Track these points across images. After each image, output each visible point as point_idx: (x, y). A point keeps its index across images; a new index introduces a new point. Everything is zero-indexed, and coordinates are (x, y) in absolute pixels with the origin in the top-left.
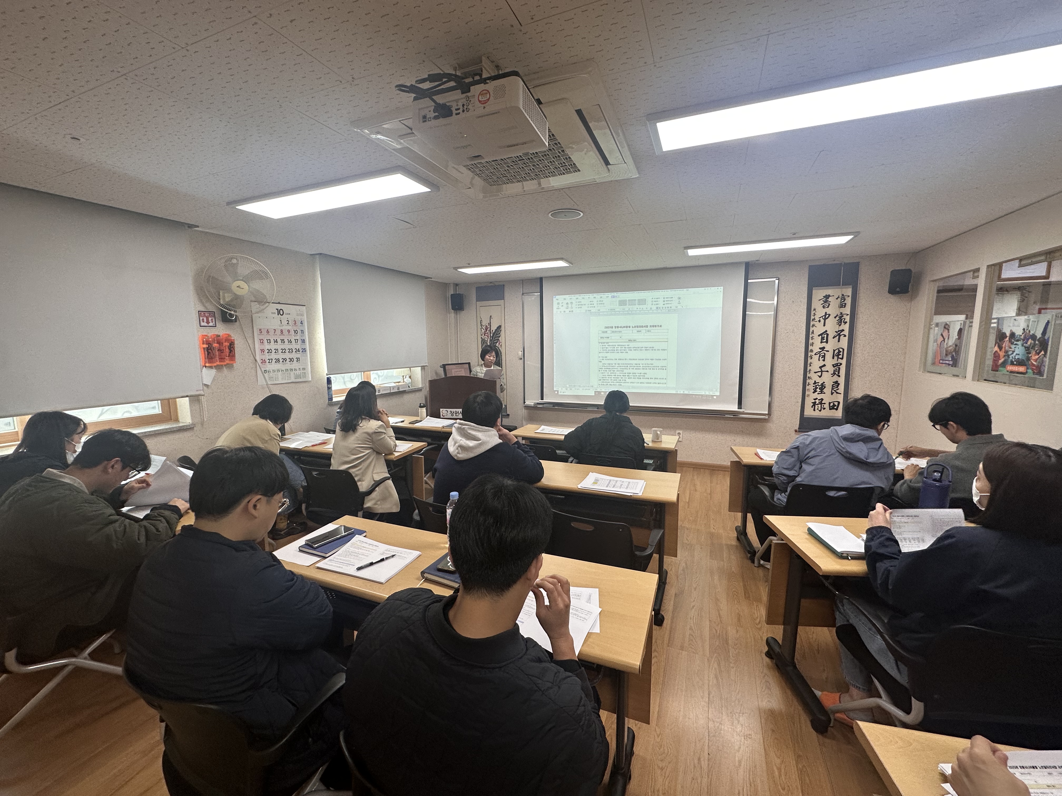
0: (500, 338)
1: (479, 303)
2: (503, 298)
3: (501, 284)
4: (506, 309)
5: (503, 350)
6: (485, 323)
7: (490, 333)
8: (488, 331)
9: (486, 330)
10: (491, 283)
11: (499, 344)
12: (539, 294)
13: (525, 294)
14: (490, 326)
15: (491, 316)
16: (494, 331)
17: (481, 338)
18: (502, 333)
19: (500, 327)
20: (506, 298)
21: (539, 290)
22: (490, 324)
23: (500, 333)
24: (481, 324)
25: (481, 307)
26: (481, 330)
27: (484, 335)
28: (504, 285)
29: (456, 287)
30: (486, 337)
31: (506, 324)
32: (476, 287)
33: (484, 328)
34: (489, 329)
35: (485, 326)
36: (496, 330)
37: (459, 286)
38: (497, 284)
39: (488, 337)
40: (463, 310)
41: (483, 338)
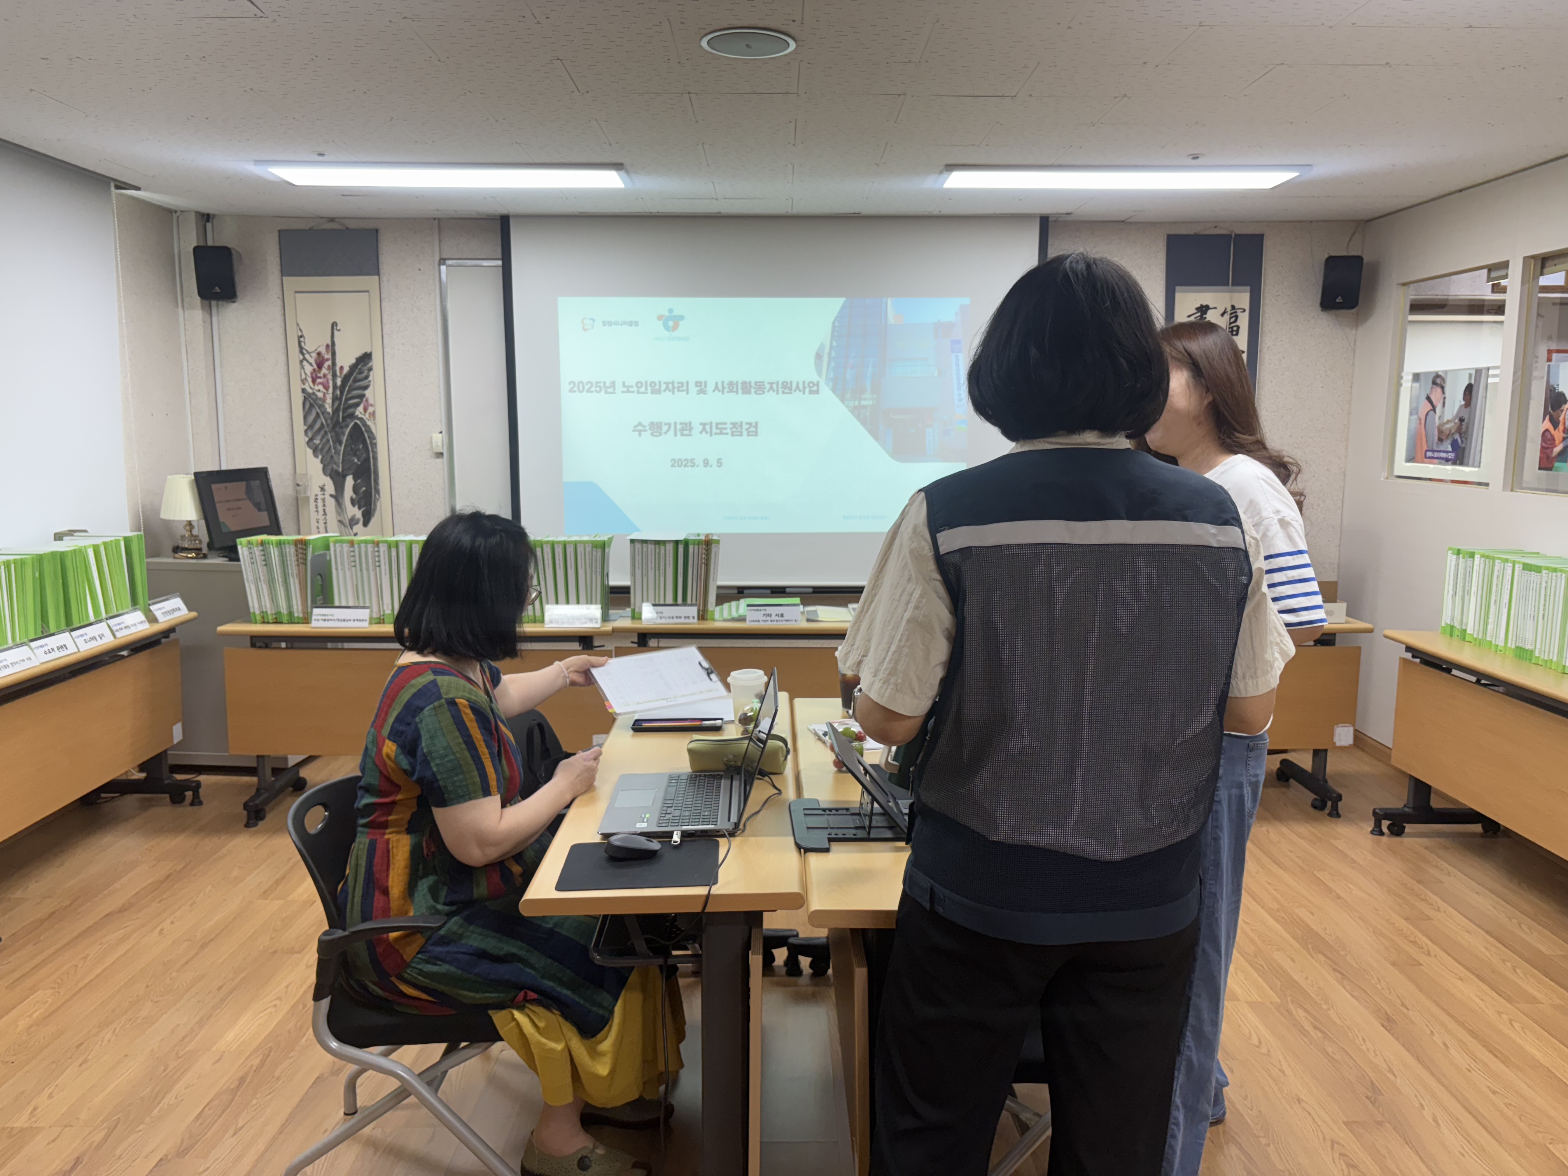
0: (368, 393)
1: (291, 282)
2: (374, 269)
3: (371, 225)
4: (384, 304)
5: (378, 429)
6: (316, 342)
7: (334, 376)
8: (324, 371)
9: (320, 366)
10: (332, 220)
11: (365, 410)
12: (500, 263)
13: (446, 263)
14: (334, 354)
15: (334, 325)
16: (346, 370)
17: (304, 390)
18: (376, 376)
19: (365, 359)
20: (384, 268)
21: (499, 254)
22: (332, 347)
23: (367, 377)
24: (301, 349)
25: (297, 295)
26: (303, 367)
27: (314, 381)
28: (377, 231)
29: (209, 225)
30: (321, 387)
31: (385, 350)
32: (279, 231)
33: (312, 361)
34: (329, 363)
35: (314, 355)
36: (353, 368)
37: (215, 221)
38: (353, 225)
39: (327, 388)
40: (234, 302)
41: (310, 391)
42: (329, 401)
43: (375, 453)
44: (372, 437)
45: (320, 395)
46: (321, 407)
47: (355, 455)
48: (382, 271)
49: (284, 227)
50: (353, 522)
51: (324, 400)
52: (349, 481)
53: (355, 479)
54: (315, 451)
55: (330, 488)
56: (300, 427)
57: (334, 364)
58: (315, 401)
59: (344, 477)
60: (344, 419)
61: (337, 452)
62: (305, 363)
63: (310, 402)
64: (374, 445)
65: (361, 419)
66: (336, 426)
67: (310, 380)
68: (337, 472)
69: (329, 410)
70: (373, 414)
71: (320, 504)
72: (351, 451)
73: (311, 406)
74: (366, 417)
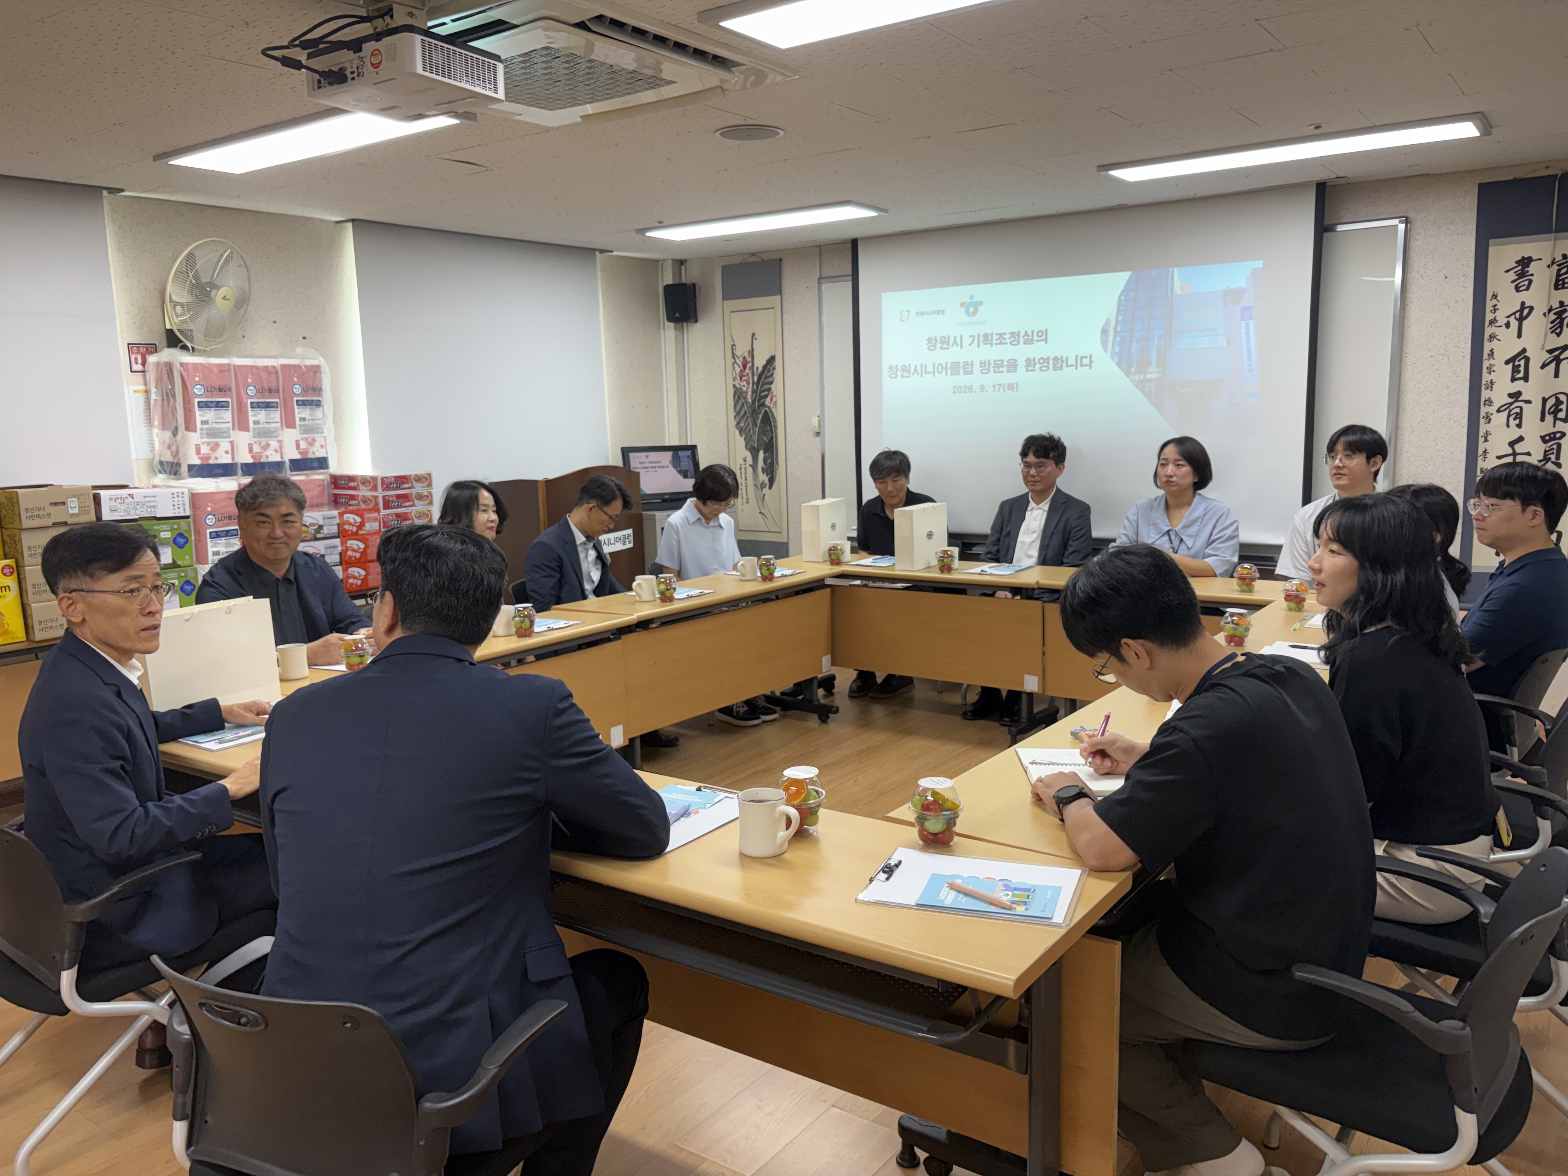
0: (773, 386)
1: (730, 304)
2: (778, 290)
3: (776, 256)
4: (785, 316)
5: (778, 415)
6: (742, 350)
8: (747, 371)
9: (745, 367)
10: (753, 255)
11: (771, 400)
12: (850, 278)
13: (823, 281)
14: (753, 358)
15: (753, 335)
16: (760, 369)
17: (734, 386)
18: (778, 374)
19: (772, 359)
20: (785, 288)
21: (849, 271)
22: (751, 352)
23: (772, 375)
24: (733, 354)
25: (733, 314)
26: (734, 369)
27: (741, 379)
28: (781, 260)
29: (683, 267)
30: (745, 383)
31: (785, 353)
32: (723, 267)
33: (740, 363)
34: (750, 365)
35: (741, 359)
36: (765, 367)
37: (688, 263)
38: (765, 257)
39: (748, 384)
40: (696, 321)
41: (738, 386)
42: (750, 393)
43: (776, 433)
44: (775, 421)
45: (744, 389)
46: (745, 398)
47: (765, 434)
48: (783, 291)
49: (726, 263)
50: (763, 486)
51: (747, 392)
52: (761, 454)
53: (765, 453)
54: (741, 431)
55: (750, 461)
56: (732, 414)
57: (753, 365)
58: (741, 393)
59: (758, 451)
60: (759, 406)
61: (754, 433)
62: (736, 365)
63: (738, 394)
64: (776, 427)
65: (769, 407)
66: (754, 412)
67: (738, 378)
68: (753, 447)
69: (750, 400)
70: (776, 403)
71: (743, 472)
72: (763, 432)
73: (739, 397)
74: (771, 406)
